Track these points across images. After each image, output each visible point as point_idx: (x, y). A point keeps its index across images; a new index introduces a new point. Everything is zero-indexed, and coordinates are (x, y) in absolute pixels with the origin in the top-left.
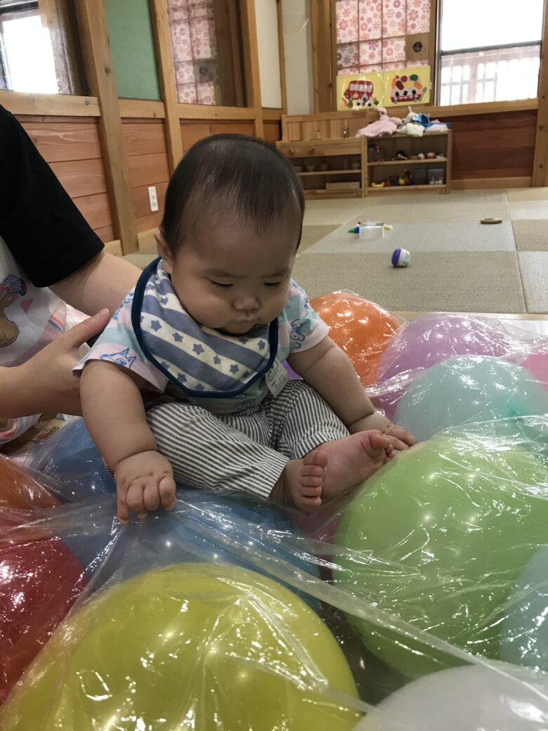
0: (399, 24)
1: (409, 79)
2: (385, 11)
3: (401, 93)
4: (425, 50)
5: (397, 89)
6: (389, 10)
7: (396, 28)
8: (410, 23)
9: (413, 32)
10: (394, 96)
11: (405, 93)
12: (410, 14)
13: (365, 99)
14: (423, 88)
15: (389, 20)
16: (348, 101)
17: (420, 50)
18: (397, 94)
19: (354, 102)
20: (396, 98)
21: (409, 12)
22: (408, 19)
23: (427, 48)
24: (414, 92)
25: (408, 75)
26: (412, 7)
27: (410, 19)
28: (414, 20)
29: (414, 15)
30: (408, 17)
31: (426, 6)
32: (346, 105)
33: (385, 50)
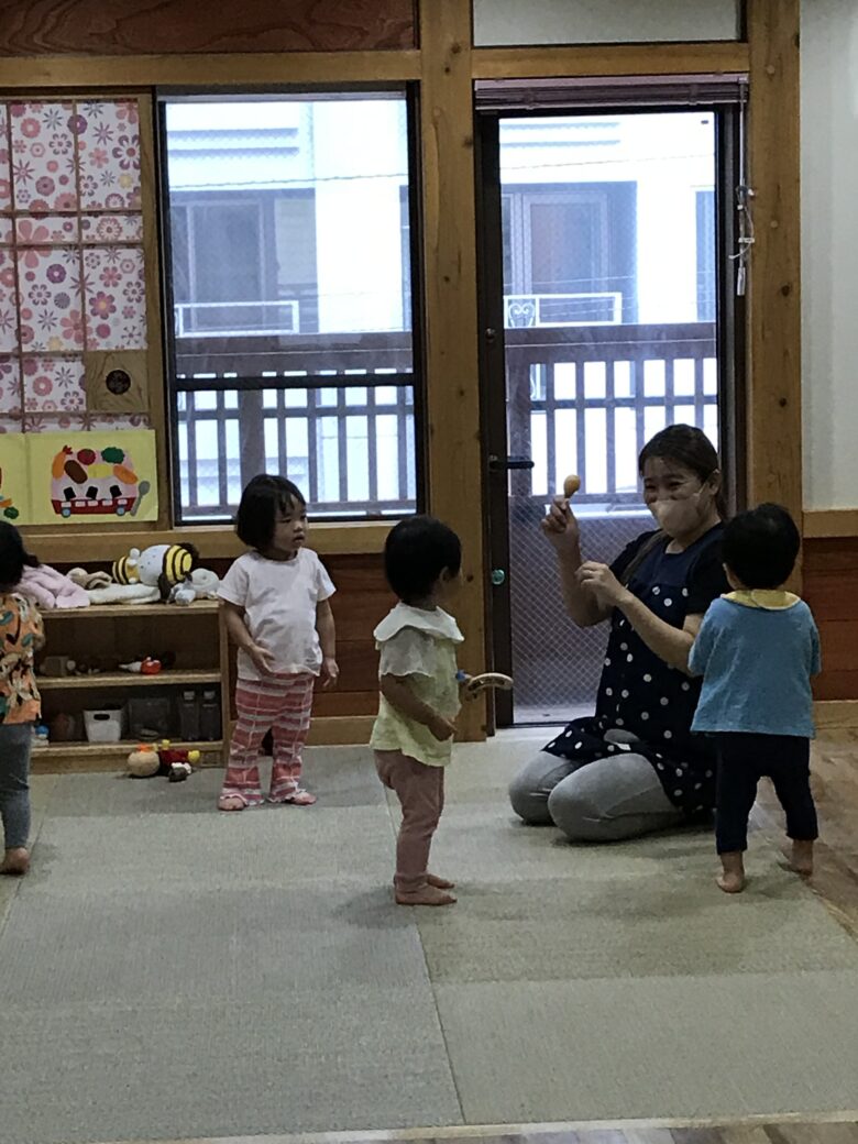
0: (64, 322)
1: (99, 457)
2: (25, 287)
3: (80, 492)
4: (140, 390)
5: (68, 482)
6: (35, 287)
7: (59, 330)
8: (94, 322)
9: (103, 345)
10: (62, 497)
11: (92, 492)
12: (92, 301)
14: (138, 483)
15: (37, 310)
17: (125, 390)
18: (69, 493)
20: (66, 505)
21: (88, 296)
22: (88, 312)
23: (143, 385)
24: (115, 491)
25: (98, 447)
26: (97, 287)
27: (94, 313)
28: (105, 317)
29: (103, 305)
30: (89, 308)
31: (134, 287)
33: (28, 380)
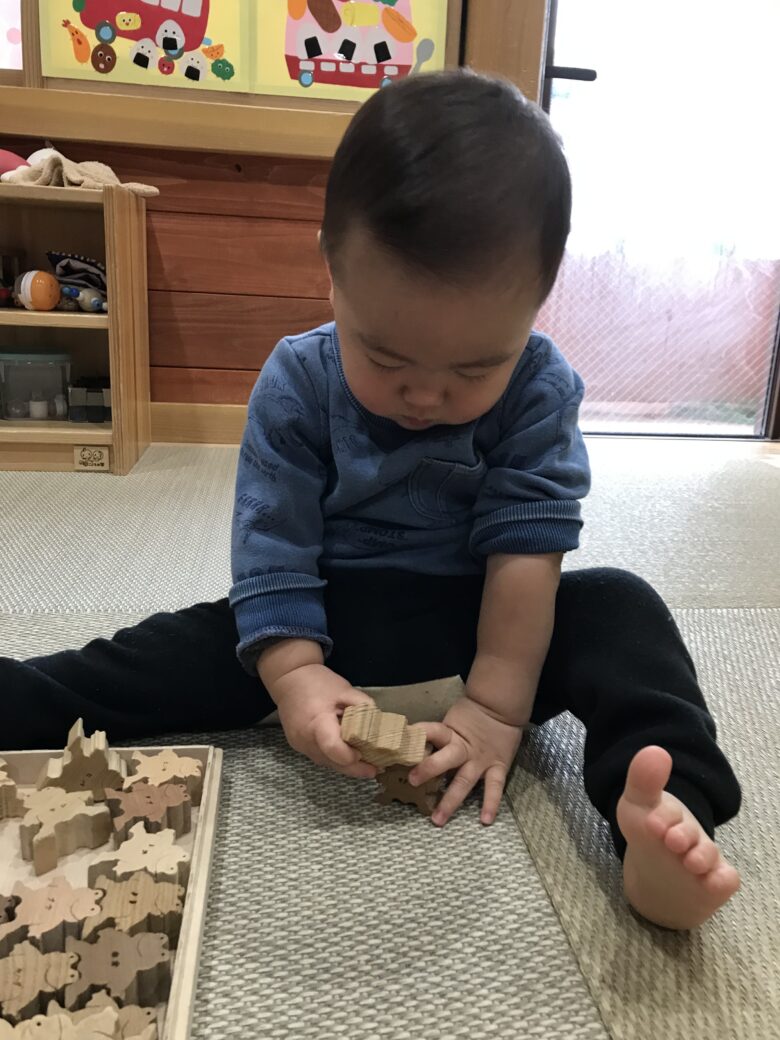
3: (330, 45)
5: (311, 28)
10: (302, 53)
11: (348, 48)
13: (169, 44)
14: (416, 42)
16: (92, 40)
18: (313, 47)
19: (124, 48)
20: (307, 65)
24: (382, 52)
32: (80, 58)
